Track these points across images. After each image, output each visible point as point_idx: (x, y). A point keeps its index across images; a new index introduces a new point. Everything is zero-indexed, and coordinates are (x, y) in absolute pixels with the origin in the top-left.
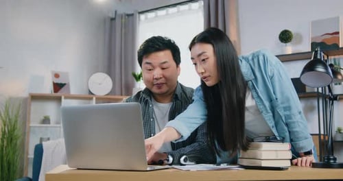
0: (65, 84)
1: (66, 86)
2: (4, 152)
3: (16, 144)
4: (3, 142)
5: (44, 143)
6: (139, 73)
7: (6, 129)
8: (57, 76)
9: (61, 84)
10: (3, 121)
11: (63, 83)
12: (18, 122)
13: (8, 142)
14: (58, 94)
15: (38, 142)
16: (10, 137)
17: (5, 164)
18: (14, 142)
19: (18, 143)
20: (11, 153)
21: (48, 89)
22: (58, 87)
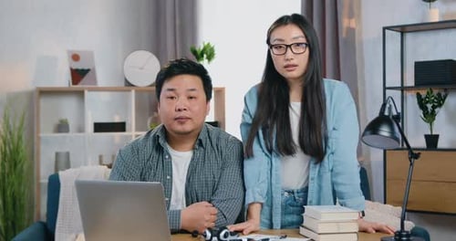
0: (88, 70)
1: (90, 72)
2: (6, 180)
3: (22, 171)
4: (4, 168)
5: (61, 173)
6: (202, 48)
7: (7, 149)
8: (76, 57)
9: (83, 70)
10: (2, 137)
11: (86, 68)
12: (23, 138)
13: (11, 167)
14: (79, 87)
15: (53, 172)
16: (13, 160)
17: (9, 199)
18: (19, 166)
19: (25, 167)
20: (16, 183)
21: (63, 80)
22: (78, 75)
